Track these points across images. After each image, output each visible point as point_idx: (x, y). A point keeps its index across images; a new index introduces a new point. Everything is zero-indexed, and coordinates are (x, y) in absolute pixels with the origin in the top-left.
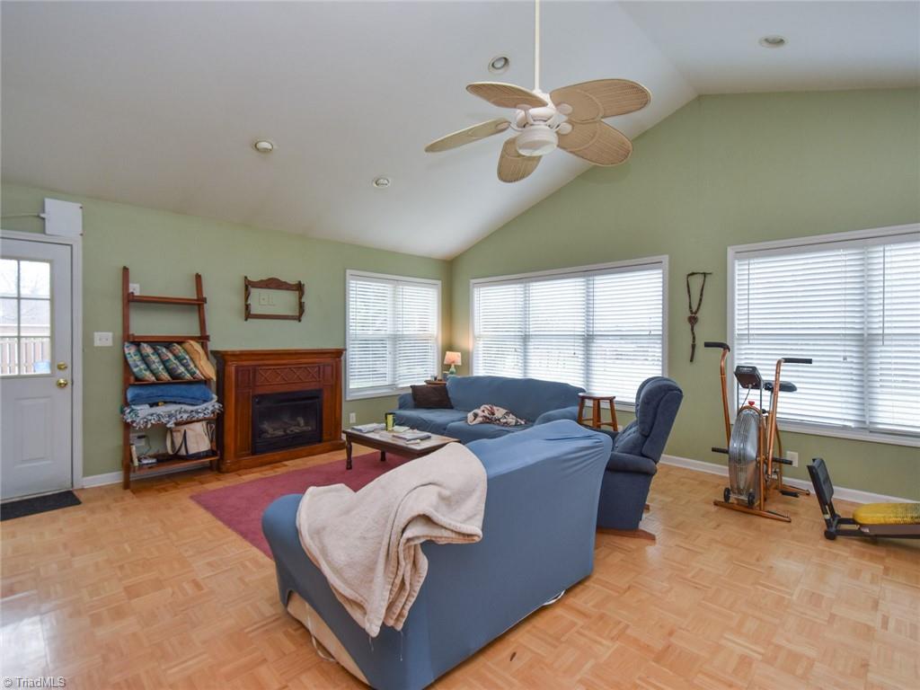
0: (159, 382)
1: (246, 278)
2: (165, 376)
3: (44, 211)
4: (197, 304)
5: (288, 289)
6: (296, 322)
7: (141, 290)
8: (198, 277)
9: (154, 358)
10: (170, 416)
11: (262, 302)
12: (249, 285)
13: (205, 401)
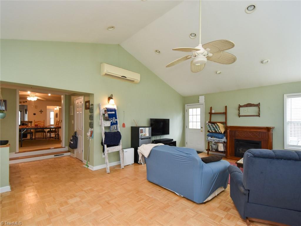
0: (212, 132)
1: (239, 105)
2: (213, 131)
3: (199, 99)
4: (225, 113)
5: (254, 106)
6: (258, 117)
7: (214, 111)
8: (226, 107)
9: (211, 127)
10: (214, 140)
11: (245, 111)
12: (240, 106)
13: (222, 139)
